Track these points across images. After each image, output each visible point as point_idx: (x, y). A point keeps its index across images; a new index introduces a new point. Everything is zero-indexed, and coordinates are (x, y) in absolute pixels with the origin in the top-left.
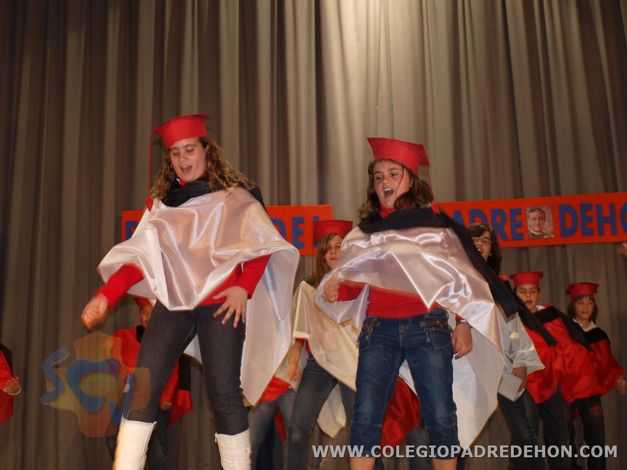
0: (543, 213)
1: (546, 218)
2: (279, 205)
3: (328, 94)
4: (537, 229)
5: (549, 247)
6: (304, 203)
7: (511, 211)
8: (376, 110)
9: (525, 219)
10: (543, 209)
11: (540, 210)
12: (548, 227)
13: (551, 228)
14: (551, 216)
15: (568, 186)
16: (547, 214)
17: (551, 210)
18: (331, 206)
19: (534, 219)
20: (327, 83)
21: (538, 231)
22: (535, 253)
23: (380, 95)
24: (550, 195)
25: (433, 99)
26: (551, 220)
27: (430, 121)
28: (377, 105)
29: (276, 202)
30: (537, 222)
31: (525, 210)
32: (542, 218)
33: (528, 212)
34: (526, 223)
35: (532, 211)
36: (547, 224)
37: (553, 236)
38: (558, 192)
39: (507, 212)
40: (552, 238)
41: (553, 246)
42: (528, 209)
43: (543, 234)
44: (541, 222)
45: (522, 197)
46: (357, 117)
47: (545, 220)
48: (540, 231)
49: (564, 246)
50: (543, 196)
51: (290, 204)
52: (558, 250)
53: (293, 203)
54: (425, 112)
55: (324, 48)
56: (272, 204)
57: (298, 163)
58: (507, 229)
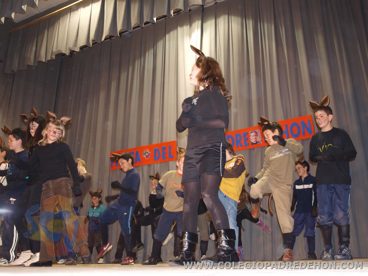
0: (256, 133)
1: (258, 135)
4: (255, 140)
9: (249, 136)
10: (256, 131)
11: (255, 132)
13: (260, 139)
14: (260, 134)
16: (258, 133)
17: (260, 131)
19: (253, 136)
21: (255, 141)
26: (260, 135)
30: (254, 137)
31: (249, 133)
32: (256, 135)
33: (250, 133)
34: (250, 138)
35: (251, 133)
36: (258, 138)
37: (261, 143)
39: (242, 134)
42: (250, 132)
43: (257, 142)
44: (256, 137)
47: (257, 136)
48: (256, 141)
53: (164, 141)
57: (167, 125)
58: (242, 141)
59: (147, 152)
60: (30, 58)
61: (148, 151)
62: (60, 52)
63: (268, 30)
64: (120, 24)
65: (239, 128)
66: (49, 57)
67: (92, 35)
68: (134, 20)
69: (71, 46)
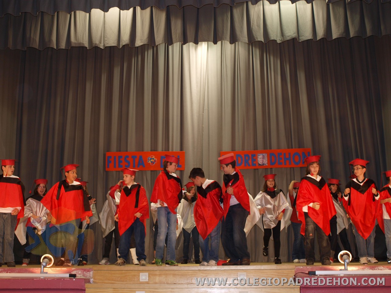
1: (265, 158)
2: (165, 151)
3: (185, 108)
4: (261, 162)
5: (266, 168)
6: (174, 151)
7: (252, 155)
8: (203, 115)
9: (257, 158)
10: (264, 155)
11: (262, 155)
12: (266, 162)
13: (267, 162)
14: (267, 157)
15: (274, 146)
18: (184, 152)
20: (184, 104)
22: (260, 171)
23: (204, 109)
24: (267, 149)
25: (225, 111)
27: (223, 119)
28: (203, 113)
29: (164, 150)
30: (261, 159)
31: (257, 155)
32: (263, 158)
34: (257, 160)
35: (259, 155)
36: (265, 160)
37: (267, 165)
38: (270, 148)
39: (250, 155)
40: (267, 166)
41: (268, 168)
43: (263, 164)
44: (263, 159)
45: (257, 150)
46: (195, 117)
49: (271, 169)
50: (265, 149)
51: (169, 151)
52: (269, 170)
53: (170, 150)
55: (184, 90)
56: (162, 151)
57: (173, 135)
58: (250, 162)
59: (152, 158)
60: (36, 40)
61: (154, 157)
63: (274, 63)
64: (159, 36)
65: (246, 149)
66: (63, 45)
67: (126, 38)
68: (176, 36)
69: (97, 42)
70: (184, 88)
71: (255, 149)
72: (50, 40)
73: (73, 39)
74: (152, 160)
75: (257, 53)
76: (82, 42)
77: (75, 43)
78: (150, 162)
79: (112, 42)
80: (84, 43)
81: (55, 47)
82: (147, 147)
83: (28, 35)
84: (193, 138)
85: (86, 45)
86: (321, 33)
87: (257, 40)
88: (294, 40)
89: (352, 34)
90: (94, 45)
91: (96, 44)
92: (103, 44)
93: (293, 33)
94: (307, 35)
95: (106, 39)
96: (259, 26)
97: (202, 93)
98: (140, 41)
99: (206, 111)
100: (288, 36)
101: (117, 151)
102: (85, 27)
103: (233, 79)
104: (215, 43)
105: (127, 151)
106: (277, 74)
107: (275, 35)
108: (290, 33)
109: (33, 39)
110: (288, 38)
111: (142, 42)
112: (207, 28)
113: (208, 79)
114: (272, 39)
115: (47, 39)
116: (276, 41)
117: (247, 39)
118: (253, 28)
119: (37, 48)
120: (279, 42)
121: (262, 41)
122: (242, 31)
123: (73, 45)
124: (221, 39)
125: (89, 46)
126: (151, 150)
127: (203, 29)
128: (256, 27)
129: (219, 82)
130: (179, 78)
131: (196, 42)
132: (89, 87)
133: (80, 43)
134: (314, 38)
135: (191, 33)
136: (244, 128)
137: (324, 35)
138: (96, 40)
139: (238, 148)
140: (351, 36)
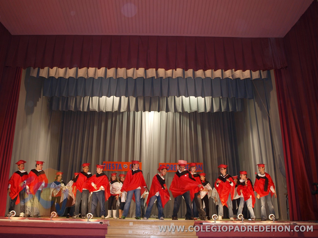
3: (142, 141)
8: (151, 145)
9: (177, 167)
20: (142, 139)
25: (162, 143)
27: (161, 147)
34: (177, 168)
39: (173, 165)
46: (147, 146)
54: (160, 145)
57: (136, 154)
58: (173, 169)
60: (72, 107)
62: (95, 110)
63: (186, 120)
64: (132, 107)
65: (171, 163)
66: (86, 110)
67: (116, 108)
68: (140, 108)
69: (102, 109)
70: (142, 131)
71: (175, 162)
72: (80, 107)
73: (91, 107)
74: (125, 166)
75: (178, 115)
76: (95, 109)
77: (92, 109)
78: (124, 167)
79: (109, 109)
80: (96, 109)
81: (82, 111)
82: (123, 160)
83: (69, 105)
84: (146, 156)
85: (97, 110)
86: (208, 109)
87: (178, 111)
88: (196, 112)
89: (223, 110)
90: (101, 111)
91: (102, 110)
92: (105, 110)
93: (195, 109)
94: (202, 110)
95: (106, 108)
96: (179, 105)
97: (151, 134)
98: (123, 110)
99: (152, 143)
100: (193, 110)
101: (108, 161)
102: (97, 101)
103: (166, 127)
104: (159, 112)
105: (113, 161)
106: (187, 126)
107: (187, 109)
108: (194, 108)
109: (71, 106)
110: (193, 111)
111: (124, 110)
112: (155, 105)
113: (154, 127)
114: (186, 111)
115: (78, 107)
116: (187, 112)
117: (174, 111)
118: (177, 105)
119: (73, 111)
120: (189, 112)
121: (181, 112)
122: (171, 107)
123: (91, 110)
124: (162, 110)
125: (98, 111)
126: (125, 161)
127: (153, 105)
128: (178, 105)
129: (159, 129)
130: (140, 126)
131: (150, 111)
132: (95, 128)
133: (94, 109)
134: (205, 111)
135: (147, 106)
136: (171, 152)
137: (210, 110)
138: (102, 108)
139: (168, 162)
140: (222, 111)
